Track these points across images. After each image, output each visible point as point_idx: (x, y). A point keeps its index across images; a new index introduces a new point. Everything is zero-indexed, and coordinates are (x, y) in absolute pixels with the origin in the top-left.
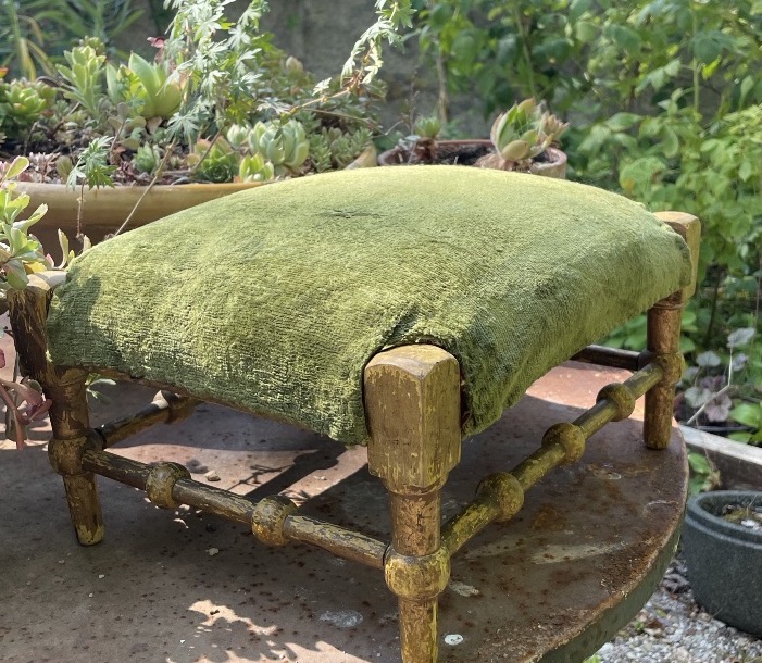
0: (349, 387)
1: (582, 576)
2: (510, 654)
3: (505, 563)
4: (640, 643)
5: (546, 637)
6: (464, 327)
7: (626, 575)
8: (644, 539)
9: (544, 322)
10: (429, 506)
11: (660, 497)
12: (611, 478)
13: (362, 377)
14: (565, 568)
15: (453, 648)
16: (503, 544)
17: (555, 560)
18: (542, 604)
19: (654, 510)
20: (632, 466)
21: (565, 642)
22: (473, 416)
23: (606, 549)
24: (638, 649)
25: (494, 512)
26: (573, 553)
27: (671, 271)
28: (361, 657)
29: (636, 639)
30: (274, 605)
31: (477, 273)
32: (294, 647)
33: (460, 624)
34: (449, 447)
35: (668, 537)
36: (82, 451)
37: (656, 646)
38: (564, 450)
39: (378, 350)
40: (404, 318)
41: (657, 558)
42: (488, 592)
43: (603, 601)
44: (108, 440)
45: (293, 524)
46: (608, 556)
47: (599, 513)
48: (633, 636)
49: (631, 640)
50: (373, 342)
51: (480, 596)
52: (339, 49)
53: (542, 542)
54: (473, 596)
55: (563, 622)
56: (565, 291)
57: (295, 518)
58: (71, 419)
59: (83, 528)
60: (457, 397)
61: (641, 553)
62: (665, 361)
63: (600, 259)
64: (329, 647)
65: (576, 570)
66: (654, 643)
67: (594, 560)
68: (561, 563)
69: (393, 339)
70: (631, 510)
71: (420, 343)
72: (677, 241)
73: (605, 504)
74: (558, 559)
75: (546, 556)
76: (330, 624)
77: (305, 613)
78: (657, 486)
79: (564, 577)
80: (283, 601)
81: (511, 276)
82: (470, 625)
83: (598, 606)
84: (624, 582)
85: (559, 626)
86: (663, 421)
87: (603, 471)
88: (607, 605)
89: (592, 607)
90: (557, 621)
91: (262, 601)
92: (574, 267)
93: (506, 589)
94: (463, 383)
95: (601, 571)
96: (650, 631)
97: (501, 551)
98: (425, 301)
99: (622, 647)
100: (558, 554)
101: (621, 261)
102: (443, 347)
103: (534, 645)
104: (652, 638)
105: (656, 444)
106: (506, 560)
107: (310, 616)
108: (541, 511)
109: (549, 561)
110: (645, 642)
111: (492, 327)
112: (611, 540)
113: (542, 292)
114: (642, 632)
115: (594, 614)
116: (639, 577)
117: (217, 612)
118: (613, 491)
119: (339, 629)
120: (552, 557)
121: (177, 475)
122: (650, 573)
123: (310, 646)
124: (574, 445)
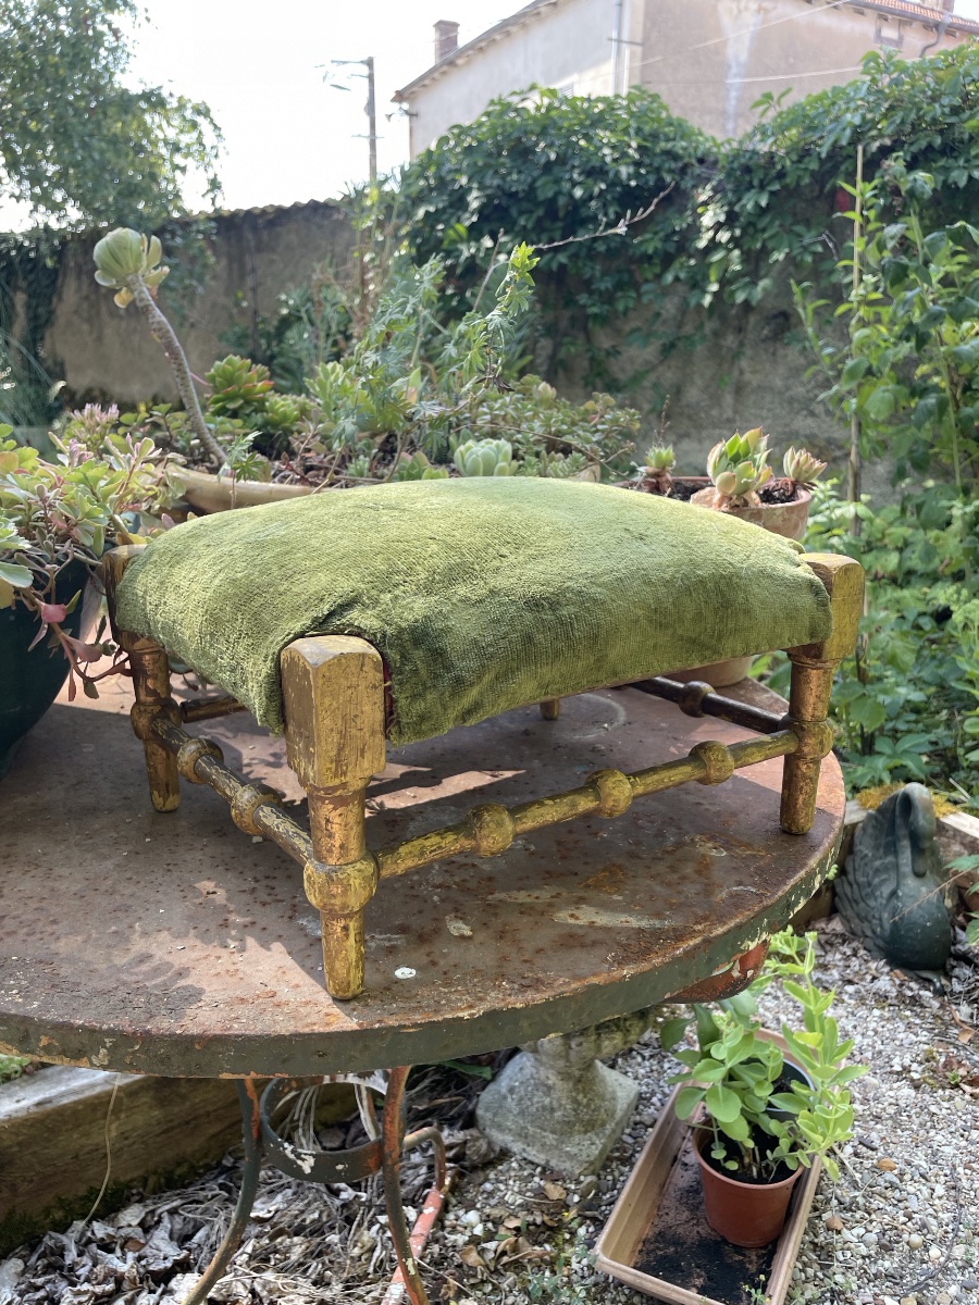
0: (266, 668)
1: (594, 944)
2: (449, 1001)
3: (522, 913)
4: (951, 1098)
5: (500, 996)
6: (404, 625)
7: (644, 954)
8: (697, 923)
9: (528, 639)
10: (338, 812)
11: (754, 884)
12: (714, 853)
13: (277, 661)
14: (581, 932)
15: (398, 981)
16: (536, 893)
17: (578, 922)
18: (525, 961)
19: (732, 896)
20: (749, 845)
21: (519, 1006)
22: (399, 722)
23: (644, 924)
24: (946, 1105)
25: (467, 844)
26: (603, 919)
27: (789, 617)
28: (303, 966)
29: (948, 1092)
30: (268, 899)
31: (454, 574)
32: (250, 942)
33: (425, 960)
34: (363, 751)
35: (725, 928)
36: (153, 719)
37: (970, 1107)
38: (598, 797)
39: (301, 635)
40: (340, 606)
41: (696, 947)
42: (481, 937)
43: (594, 975)
44: (189, 714)
45: (261, 814)
46: (640, 930)
47: (669, 885)
48: (944, 1088)
49: (940, 1092)
50: (297, 627)
51: (470, 938)
52: (769, 410)
53: (581, 900)
54: (463, 937)
55: (536, 984)
56: (572, 609)
57: (265, 809)
58: (147, 687)
59: (156, 793)
60: (379, 696)
61: (679, 936)
62: (803, 729)
63: (649, 583)
64: (282, 949)
65: (593, 936)
66: (968, 1103)
67: (620, 931)
68: (581, 927)
69: (321, 626)
70: (708, 890)
71: (350, 634)
72: (811, 584)
73: (683, 878)
74: (583, 921)
75: (572, 916)
76: (302, 928)
77: (290, 913)
78: (760, 871)
79: (573, 940)
80: (279, 897)
81: (500, 582)
82: (434, 963)
83: (585, 978)
84: (635, 961)
85: (524, 988)
86: (800, 801)
87: (710, 845)
88: (595, 980)
89: (576, 978)
90: (527, 982)
91: (263, 895)
92: (599, 586)
93: (501, 938)
94: (388, 683)
95: (618, 943)
96: (967, 1088)
97: (528, 900)
98: (374, 592)
99: (927, 1097)
100: (587, 916)
101: (688, 591)
102: (370, 642)
103: (481, 999)
104: (967, 1097)
105: (789, 828)
106: (525, 910)
107: (290, 918)
108: (604, 870)
109: (571, 921)
110: (957, 1099)
111: (447, 631)
112: (659, 915)
113: (534, 604)
114: (957, 1086)
115: (573, 986)
116: (657, 961)
117: (214, 893)
118: (704, 866)
119: (306, 935)
120: (577, 918)
121: (203, 752)
122: (677, 960)
123: (265, 945)
124: (610, 795)
